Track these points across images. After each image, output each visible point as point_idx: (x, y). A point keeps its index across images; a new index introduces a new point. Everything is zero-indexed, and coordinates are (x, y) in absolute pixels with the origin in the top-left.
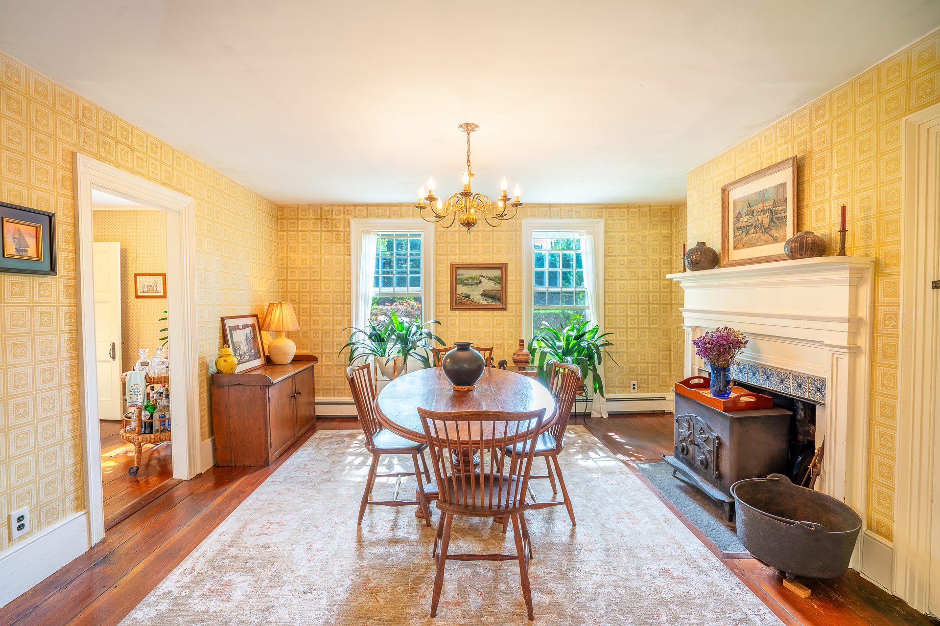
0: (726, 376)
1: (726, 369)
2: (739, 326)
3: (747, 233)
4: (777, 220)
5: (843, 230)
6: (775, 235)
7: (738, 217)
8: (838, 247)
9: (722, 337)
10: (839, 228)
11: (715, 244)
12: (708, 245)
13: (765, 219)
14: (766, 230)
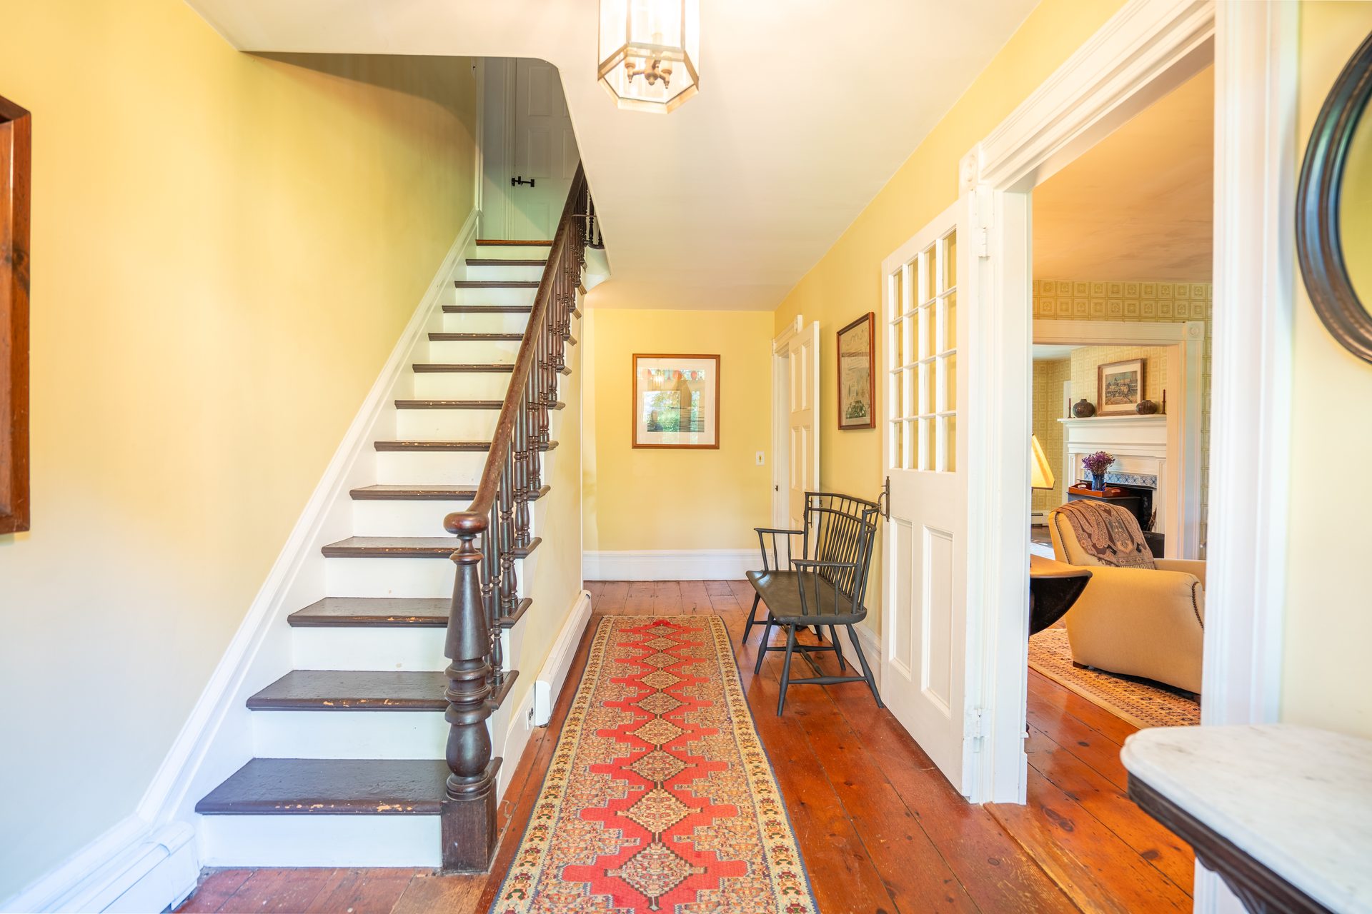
0: (1102, 480)
1: (1102, 476)
2: (1109, 451)
3: (1114, 396)
4: (1132, 391)
5: (1164, 402)
6: (1131, 399)
7: (1108, 385)
8: (1161, 408)
9: (1100, 456)
10: (1162, 400)
11: (1093, 400)
12: (1088, 401)
13: (1125, 389)
14: (1126, 396)
